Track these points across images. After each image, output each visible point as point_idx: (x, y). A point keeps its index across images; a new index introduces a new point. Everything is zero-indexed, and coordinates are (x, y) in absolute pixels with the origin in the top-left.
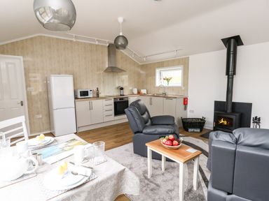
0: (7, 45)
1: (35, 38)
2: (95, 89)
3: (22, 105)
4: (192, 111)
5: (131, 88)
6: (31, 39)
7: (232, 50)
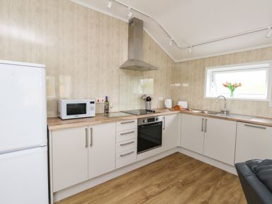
2: (102, 99)
5: (161, 99)
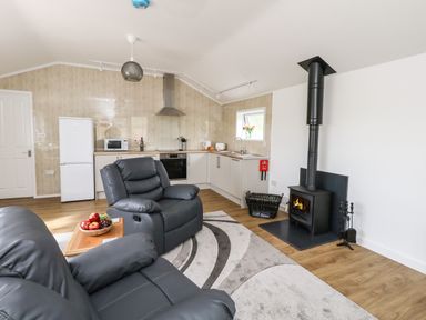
0: (12, 77)
1: (51, 67)
3: (30, 155)
4: (274, 183)
6: (46, 69)
7: (316, 81)
